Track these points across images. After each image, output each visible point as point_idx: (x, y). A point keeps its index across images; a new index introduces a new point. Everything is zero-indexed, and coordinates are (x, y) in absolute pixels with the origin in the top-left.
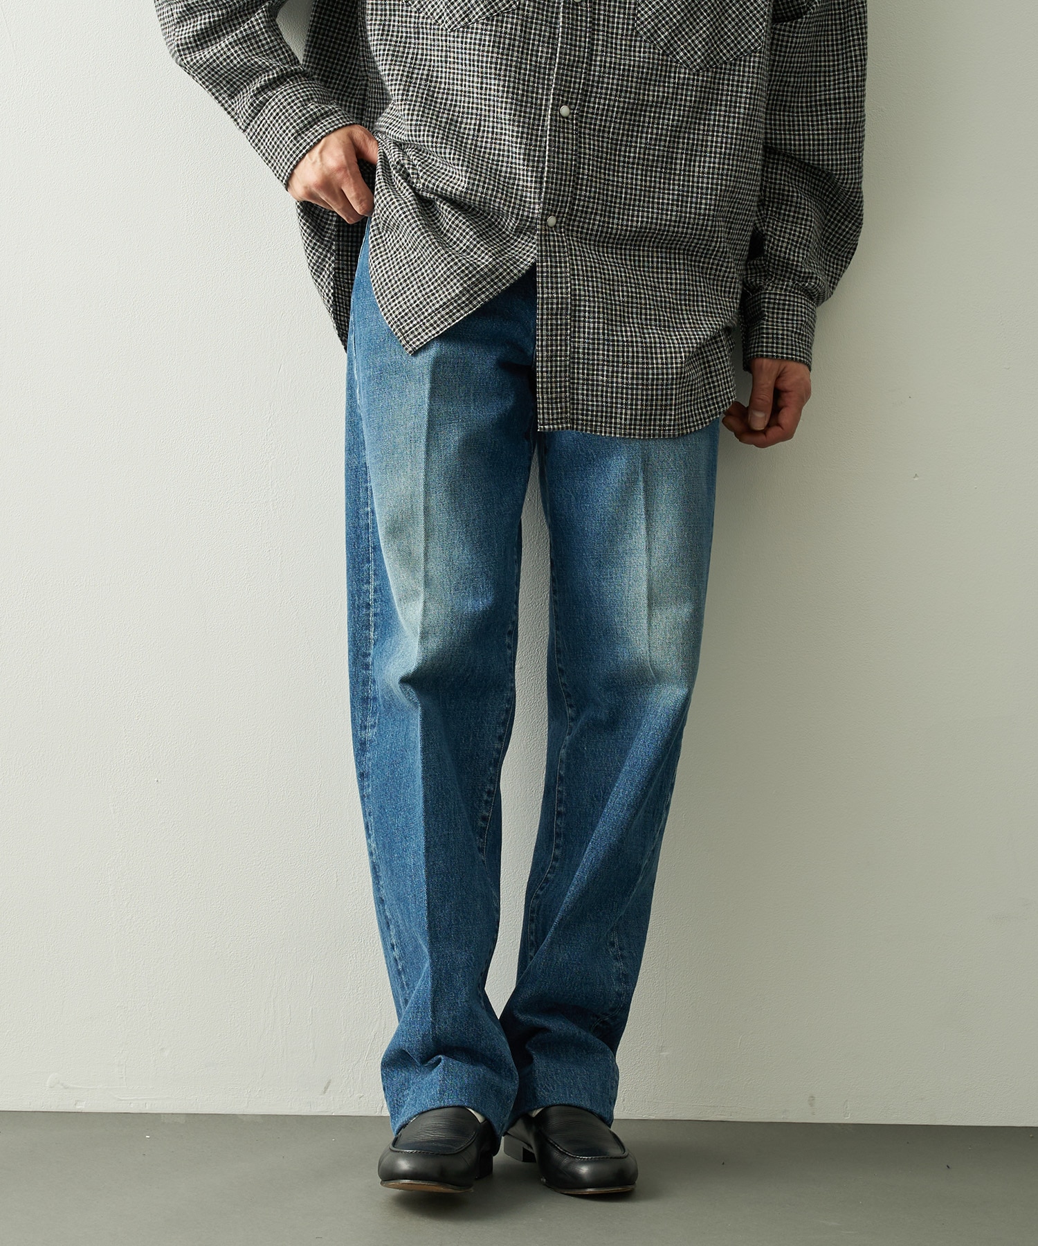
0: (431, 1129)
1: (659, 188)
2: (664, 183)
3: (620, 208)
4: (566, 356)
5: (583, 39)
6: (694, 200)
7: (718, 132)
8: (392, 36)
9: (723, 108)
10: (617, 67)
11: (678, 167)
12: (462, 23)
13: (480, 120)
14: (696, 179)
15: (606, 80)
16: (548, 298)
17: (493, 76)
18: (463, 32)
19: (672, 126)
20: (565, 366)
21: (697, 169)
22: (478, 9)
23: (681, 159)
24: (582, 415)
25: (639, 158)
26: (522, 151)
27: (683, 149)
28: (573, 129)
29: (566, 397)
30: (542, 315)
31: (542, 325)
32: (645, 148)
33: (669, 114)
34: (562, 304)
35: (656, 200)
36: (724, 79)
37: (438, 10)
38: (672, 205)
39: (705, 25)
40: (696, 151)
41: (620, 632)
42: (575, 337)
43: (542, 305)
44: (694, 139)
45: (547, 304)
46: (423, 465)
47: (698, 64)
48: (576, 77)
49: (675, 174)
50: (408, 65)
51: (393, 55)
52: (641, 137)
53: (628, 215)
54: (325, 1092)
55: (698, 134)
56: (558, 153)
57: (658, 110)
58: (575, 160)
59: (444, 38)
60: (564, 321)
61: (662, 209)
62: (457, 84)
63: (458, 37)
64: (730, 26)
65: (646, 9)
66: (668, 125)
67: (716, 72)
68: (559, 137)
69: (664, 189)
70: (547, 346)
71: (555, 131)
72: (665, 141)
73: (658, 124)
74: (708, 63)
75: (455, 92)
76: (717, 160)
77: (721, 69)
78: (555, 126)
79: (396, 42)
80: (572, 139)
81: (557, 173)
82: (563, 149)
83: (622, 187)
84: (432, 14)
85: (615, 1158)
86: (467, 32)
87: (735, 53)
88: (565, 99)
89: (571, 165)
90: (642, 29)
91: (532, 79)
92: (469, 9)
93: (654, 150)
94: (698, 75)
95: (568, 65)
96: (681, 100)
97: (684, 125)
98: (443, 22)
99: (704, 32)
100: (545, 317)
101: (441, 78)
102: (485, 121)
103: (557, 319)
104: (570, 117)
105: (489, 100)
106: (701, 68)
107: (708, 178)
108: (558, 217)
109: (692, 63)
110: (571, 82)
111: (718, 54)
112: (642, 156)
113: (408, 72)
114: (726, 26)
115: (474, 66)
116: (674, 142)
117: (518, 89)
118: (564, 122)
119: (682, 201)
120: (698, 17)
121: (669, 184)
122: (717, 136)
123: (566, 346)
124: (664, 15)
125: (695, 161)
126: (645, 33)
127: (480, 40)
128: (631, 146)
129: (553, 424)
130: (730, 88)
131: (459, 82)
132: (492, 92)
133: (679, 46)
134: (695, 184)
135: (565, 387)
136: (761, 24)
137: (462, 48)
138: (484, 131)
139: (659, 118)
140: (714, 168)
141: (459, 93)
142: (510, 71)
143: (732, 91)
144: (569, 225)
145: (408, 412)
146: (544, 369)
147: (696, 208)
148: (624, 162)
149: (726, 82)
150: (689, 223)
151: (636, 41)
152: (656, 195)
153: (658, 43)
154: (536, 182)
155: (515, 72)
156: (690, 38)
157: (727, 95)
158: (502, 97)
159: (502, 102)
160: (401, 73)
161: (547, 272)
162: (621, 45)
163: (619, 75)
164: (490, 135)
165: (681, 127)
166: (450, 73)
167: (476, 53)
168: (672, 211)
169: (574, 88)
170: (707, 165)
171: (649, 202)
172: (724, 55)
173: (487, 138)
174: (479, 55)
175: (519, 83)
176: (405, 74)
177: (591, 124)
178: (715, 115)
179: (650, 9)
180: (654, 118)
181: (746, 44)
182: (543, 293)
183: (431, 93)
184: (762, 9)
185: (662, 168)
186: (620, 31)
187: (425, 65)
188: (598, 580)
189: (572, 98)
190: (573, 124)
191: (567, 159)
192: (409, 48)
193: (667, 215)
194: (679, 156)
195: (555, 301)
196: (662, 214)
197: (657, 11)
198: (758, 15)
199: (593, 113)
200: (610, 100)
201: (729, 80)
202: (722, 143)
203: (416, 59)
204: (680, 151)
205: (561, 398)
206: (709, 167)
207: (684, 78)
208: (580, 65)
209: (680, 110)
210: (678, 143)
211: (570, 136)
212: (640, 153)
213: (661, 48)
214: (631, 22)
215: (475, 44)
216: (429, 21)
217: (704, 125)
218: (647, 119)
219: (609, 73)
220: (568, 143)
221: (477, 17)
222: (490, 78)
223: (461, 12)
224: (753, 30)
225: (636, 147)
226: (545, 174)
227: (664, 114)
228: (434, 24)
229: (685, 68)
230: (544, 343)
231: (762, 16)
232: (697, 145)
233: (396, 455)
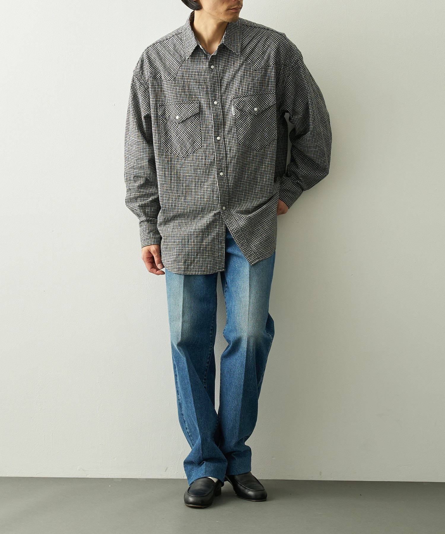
1: (254, 188)
2: (255, 186)
3: (243, 197)
4: (246, 243)
5: (223, 151)
6: (265, 189)
7: (269, 167)
8: (162, 162)
9: (269, 159)
10: (235, 156)
11: (259, 180)
12: (186, 155)
13: (196, 183)
14: (265, 183)
15: (232, 161)
16: (232, 230)
17: (198, 169)
18: (187, 157)
19: (254, 169)
20: (247, 245)
21: (265, 179)
22: (190, 150)
23: (259, 178)
24: (260, 255)
25: (246, 181)
26: (211, 189)
27: (259, 174)
28: (225, 179)
29: (253, 253)
30: (233, 235)
31: (235, 238)
32: (248, 177)
33: (253, 165)
34: (237, 229)
35: (254, 192)
36: (267, 150)
37: (178, 152)
38: (259, 192)
39: (258, 136)
40: (263, 174)
42: (245, 236)
43: (232, 232)
44: (262, 171)
45: (233, 231)
47: (258, 148)
48: (223, 163)
49: (258, 182)
50: (170, 171)
51: (164, 169)
52: (246, 175)
53: (246, 199)
54: (166, 471)
55: (263, 169)
56: (222, 187)
57: (249, 165)
58: (228, 188)
59: (181, 160)
60: (240, 233)
61: (256, 194)
62: (186, 174)
63: (186, 159)
64: (266, 134)
65: (241, 136)
66: (253, 169)
67: (264, 149)
68: (221, 183)
69: (255, 188)
70: (239, 243)
71: (220, 181)
72: (253, 173)
73: (250, 169)
74: (261, 147)
75: (186, 176)
76: (270, 175)
77: (266, 147)
78: (219, 180)
79: (164, 164)
80: (226, 182)
81: (223, 194)
82: (223, 186)
83: (242, 191)
84: (176, 154)
86: (188, 157)
87: (269, 142)
88: (221, 171)
89: (227, 190)
90: (240, 143)
91: (210, 167)
92: (187, 150)
93: (250, 177)
94: (259, 152)
95: (219, 160)
96: (255, 160)
97: (258, 167)
98: (180, 155)
99: (258, 138)
100: (234, 235)
101: (181, 173)
102: (197, 183)
103: (238, 234)
104: (224, 175)
105: (198, 176)
106: (260, 149)
107: (268, 181)
108: (225, 207)
109: (257, 148)
110: (221, 165)
111: (264, 143)
112: (247, 180)
113: (170, 173)
114: (265, 134)
115: (192, 167)
116: (256, 173)
117: (207, 171)
118: (222, 177)
119: (262, 190)
120: (256, 134)
121: (257, 186)
122: (269, 168)
123: (244, 240)
124: (246, 137)
125: (263, 177)
126: (242, 144)
127: (193, 159)
128: (243, 178)
129: (254, 262)
130: (270, 152)
131: (187, 173)
132: (199, 174)
133: (252, 144)
134: (265, 184)
135: (251, 251)
136: (275, 131)
137: (187, 162)
138: (197, 186)
139: (250, 167)
140: (270, 178)
141: (187, 176)
142: (203, 166)
143: (271, 153)
144: (229, 208)
146: (242, 249)
147: (266, 191)
148: (242, 183)
149: (268, 151)
150: (265, 196)
151: (239, 146)
152: (253, 190)
153: (246, 145)
154: (217, 198)
155: (205, 166)
156: (254, 141)
157: (269, 155)
158: (202, 175)
159: (203, 176)
160: (168, 174)
161: (229, 223)
162: (235, 149)
163: (236, 159)
164: (200, 187)
165: (257, 168)
166: (183, 171)
167: (192, 163)
168: (259, 194)
169: (223, 166)
170: (267, 177)
171: (251, 193)
172: (266, 143)
173: (199, 188)
174: (193, 164)
175: (206, 169)
176: (169, 174)
177: (231, 176)
178: (267, 162)
179: (242, 136)
180: (248, 168)
181: (272, 138)
182: (230, 229)
183: (179, 178)
184: (275, 127)
185: (254, 182)
186: (234, 145)
187: (175, 170)
189: (223, 170)
190: (225, 177)
191: (225, 189)
192: (168, 165)
193: (258, 195)
194: (258, 177)
195: (235, 229)
196: (256, 196)
197: (244, 136)
198: (274, 129)
199: (231, 172)
200: (235, 167)
201: (269, 150)
202: (271, 170)
203: (172, 168)
204: (258, 175)
205: (251, 254)
206: (268, 178)
207: (255, 154)
208: (223, 159)
209: (256, 163)
210: (257, 173)
211: (225, 181)
212: (246, 179)
213: (247, 146)
214: (237, 141)
215: (191, 160)
216: (175, 156)
217: (264, 165)
218: (246, 169)
219: (233, 159)
220: (224, 184)
221: (190, 152)
222: (198, 170)
223: (185, 152)
224: (273, 133)
225: (245, 178)
226: (219, 195)
227: (251, 166)
228: (177, 157)
229: (255, 151)
230: (238, 242)
231: (275, 129)
232: (263, 172)
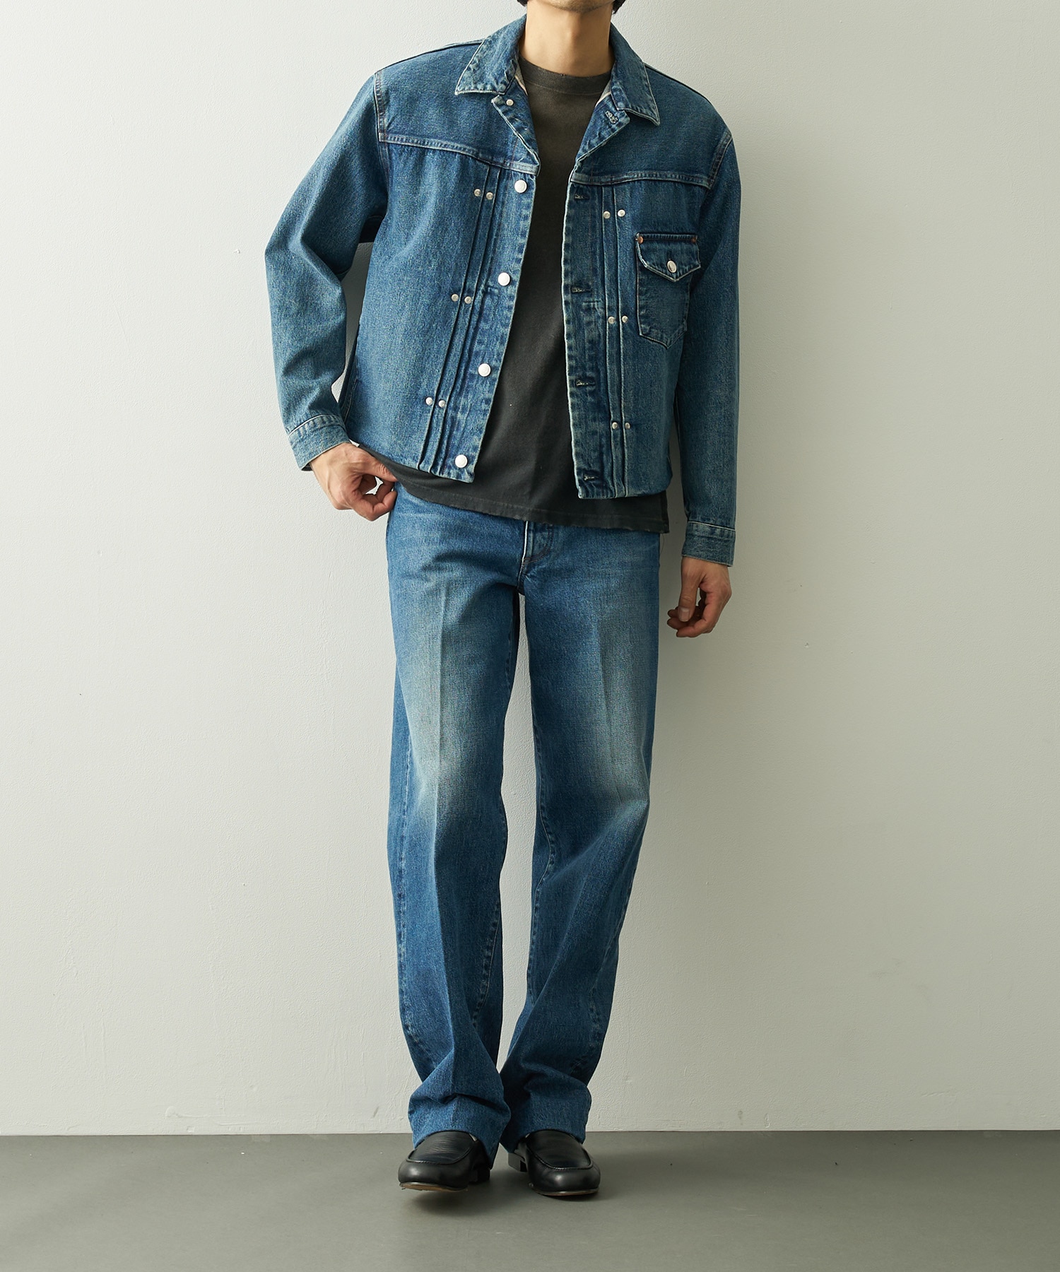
0: (437, 1146)
41: (593, 780)
46: (439, 655)
85: (582, 1169)
145: (427, 618)
188: (575, 743)
233: (418, 650)
